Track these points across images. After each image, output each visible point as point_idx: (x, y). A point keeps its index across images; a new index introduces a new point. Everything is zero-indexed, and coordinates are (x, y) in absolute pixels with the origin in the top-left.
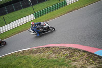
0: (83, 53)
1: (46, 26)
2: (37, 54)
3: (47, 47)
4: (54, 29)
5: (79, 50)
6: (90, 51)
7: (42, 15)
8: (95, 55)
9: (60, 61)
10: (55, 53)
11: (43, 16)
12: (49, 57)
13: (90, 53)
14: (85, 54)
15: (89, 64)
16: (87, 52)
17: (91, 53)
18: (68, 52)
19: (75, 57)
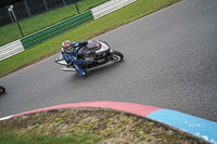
0: (125, 118)
1: (102, 50)
2: (30, 128)
3: (52, 111)
4: (122, 57)
5: (118, 113)
6: (138, 114)
7: (40, 42)
8: (149, 120)
9: (79, 139)
10: (67, 123)
11: (43, 44)
12: (54, 133)
13: (139, 117)
14: (130, 120)
15: (136, 140)
16: (134, 115)
17: (142, 117)
18: (94, 119)
19: (111, 128)
